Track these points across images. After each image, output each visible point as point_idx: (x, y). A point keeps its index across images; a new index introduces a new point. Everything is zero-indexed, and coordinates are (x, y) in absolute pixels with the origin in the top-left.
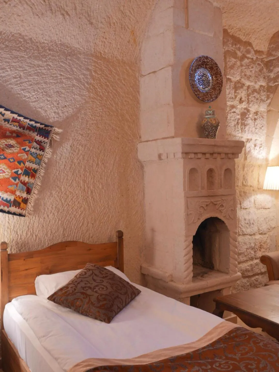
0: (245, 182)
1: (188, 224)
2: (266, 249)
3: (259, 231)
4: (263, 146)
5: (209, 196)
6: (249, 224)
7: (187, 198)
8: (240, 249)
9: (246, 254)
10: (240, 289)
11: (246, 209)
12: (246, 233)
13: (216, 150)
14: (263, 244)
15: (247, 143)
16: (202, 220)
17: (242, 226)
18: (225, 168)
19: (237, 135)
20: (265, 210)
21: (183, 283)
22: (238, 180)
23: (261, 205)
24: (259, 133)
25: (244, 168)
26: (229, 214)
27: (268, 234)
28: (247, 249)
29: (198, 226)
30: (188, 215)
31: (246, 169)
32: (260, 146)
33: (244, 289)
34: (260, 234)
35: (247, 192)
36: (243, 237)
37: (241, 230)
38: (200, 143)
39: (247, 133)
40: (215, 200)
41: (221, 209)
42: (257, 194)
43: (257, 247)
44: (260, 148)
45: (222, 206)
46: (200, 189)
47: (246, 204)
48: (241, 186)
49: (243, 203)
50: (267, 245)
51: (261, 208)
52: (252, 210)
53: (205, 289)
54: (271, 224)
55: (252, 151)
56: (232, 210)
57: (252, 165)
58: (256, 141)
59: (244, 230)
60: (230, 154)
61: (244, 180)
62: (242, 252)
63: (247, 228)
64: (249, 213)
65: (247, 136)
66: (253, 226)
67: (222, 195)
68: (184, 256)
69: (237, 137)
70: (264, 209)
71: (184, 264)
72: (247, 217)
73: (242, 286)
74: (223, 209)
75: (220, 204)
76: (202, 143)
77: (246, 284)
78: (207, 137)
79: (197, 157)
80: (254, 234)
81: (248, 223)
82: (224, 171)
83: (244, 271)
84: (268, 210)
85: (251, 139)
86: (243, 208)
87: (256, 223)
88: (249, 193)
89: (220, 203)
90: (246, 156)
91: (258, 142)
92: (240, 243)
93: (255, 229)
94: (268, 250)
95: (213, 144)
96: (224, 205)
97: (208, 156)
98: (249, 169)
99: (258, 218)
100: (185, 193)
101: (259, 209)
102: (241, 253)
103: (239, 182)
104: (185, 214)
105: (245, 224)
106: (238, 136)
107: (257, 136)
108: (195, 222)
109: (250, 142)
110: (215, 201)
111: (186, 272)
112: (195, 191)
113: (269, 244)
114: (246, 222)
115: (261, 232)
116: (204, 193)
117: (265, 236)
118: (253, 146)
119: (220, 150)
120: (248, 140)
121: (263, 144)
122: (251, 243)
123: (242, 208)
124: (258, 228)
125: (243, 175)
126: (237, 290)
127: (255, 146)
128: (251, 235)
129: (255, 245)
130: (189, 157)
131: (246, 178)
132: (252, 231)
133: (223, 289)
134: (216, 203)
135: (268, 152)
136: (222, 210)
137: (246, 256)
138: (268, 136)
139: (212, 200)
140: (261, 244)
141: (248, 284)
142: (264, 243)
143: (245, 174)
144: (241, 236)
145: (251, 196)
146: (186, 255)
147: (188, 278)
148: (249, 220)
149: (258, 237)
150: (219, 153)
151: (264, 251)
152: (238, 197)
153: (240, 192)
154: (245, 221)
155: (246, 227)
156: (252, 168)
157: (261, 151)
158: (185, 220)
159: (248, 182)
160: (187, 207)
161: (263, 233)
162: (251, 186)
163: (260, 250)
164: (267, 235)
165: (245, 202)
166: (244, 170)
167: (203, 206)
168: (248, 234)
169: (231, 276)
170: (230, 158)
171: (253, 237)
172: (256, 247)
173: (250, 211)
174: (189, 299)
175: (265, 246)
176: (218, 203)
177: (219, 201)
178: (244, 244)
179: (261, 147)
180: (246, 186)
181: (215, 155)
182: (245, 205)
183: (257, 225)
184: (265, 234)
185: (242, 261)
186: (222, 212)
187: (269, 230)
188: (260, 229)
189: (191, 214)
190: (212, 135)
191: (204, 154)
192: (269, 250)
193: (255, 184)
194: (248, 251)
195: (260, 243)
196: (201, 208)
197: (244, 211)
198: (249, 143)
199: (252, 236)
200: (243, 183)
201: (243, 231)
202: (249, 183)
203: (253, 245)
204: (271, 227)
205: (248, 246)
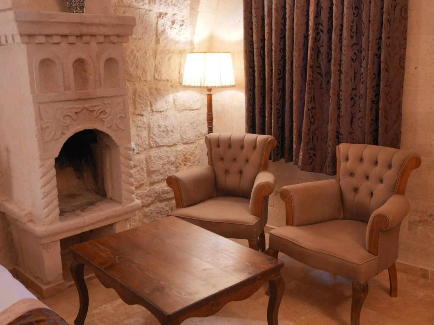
0: (158, 75)
1: (43, 143)
2: (194, 162)
3: (183, 141)
4: (185, 23)
5: (79, 99)
6: (166, 132)
7: (38, 104)
8: (152, 166)
9: (161, 172)
10: (155, 216)
11: (161, 112)
12: (162, 144)
13: (85, 30)
14: (189, 157)
15: (159, 19)
16: (70, 134)
17: (154, 135)
18: (104, 57)
19: (142, 7)
20: (193, 111)
21: (44, 225)
22: (146, 72)
23: (184, 105)
24: (179, 5)
25: (155, 54)
26: (115, 123)
27: (197, 142)
28: (163, 164)
29: (63, 143)
30: (42, 129)
31: (158, 57)
32: (181, 23)
33: (161, 216)
34: (184, 144)
35: (162, 88)
36: (157, 150)
37: (153, 141)
38: (52, 20)
39: (157, 4)
40: (90, 105)
41: (101, 116)
42: (178, 91)
43: (180, 161)
44: (180, 26)
45: (104, 112)
46: (62, 89)
47: (160, 105)
48: (152, 80)
49: (155, 104)
50: (195, 157)
51: (186, 110)
52: (170, 113)
53: (82, 227)
54: (201, 130)
55: (168, 30)
56: (121, 117)
57: (169, 51)
58: (175, 16)
59: (158, 140)
60: (113, 35)
61: (157, 73)
62: (156, 169)
63: (163, 137)
64: (166, 117)
65: (159, 9)
66: (172, 134)
67: (103, 97)
68: (41, 188)
69: (141, 10)
70: (190, 110)
71: (43, 198)
72: (162, 123)
73: (157, 213)
74: (105, 116)
75: (101, 110)
76: (56, 20)
77: (164, 209)
78: (70, 9)
79: (51, 42)
80: (175, 145)
81: (164, 131)
82: (104, 62)
83: (159, 193)
84: (197, 111)
85: (166, 14)
86: (156, 111)
87: (178, 130)
88: (164, 90)
89: (99, 109)
90: (159, 37)
91: (178, 18)
92: (153, 158)
93: (176, 137)
94: (196, 163)
95: (79, 21)
96: (106, 111)
97: (72, 39)
98: (164, 56)
99: (180, 123)
100: (34, 97)
101: (182, 111)
102: (153, 171)
103: (146, 75)
104: (36, 127)
105: (160, 133)
106: (143, 9)
107: (176, 8)
108: (55, 138)
109: (164, 18)
110: (91, 107)
111: (47, 209)
112: (53, 94)
113: (198, 156)
114: (161, 130)
115: (186, 140)
116: (70, 95)
117: (192, 145)
118: (170, 23)
119: (94, 30)
120: (161, 15)
121: (186, 21)
122: (169, 157)
123: (154, 110)
124: (181, 136)
125: (154, 65)
126: (149, 218)
127: (173, 23)
128: (169, 146)
129: (177, 158)
130: (37, 42)
131: (158, 70)
132: (172, 141)
133: (116, 223)
134: (92, 109)
135: (193, 33)
136: (104, 118)
137: (162, 174)
138: (193, 9)
139: (86, 106)
140: (186, 156)
141: (168, 208)
142: (191, 155)
143: (158, 64)
144: (154, 149)
145: (168, 94)
146: (44, 186)
147: (50, 217)
148: (166, 126)
149: (181, 147)
150: (93, 35)
151: (191, 164)
152: (147, 97)
153: (150, 89)
154: (159, 129)
155: (161, 136)
156: (168, 56)
157: (183, 31)
158: (37, 136)
159: (162, 75)
160: (40, 117)
161: (189, 142)
162: (168, 80)
163: (184, 164)
164: (195, 145)
165: (158, 103)
166: (155, 58)
167: (70, 114)
168: (164, 146)
169: (123, 207)
170: (114, 43)
171: (174, 148)
172: (177, 161)
173: (168, 114)
174: (59, 244)
175: (192, 158)
176: (96, 108)
177: (98, 106)
178: (158, 159)
179: (182, 25)
180: (160, 81)
181: (85, 39)
182: (158, 108)
183: (180, 133)
184: (192, 143)
185: (156, 181)
186: (104, 122)
187: (199, 137)
188: (184, 137)
189: (48, 127)
190: (76, 6)
191: (65, 36)
192: (199, 162)
193: (174, 76)
194: (165, 167)
195: (184, 156)
196: (67, 118)
197: (159, 115)
198: (162, 19)
199: (172, 148)
200: (154, 76)
201: (156, 142)
202: (164, 77)
203: (173, 159)
204: (201, 134)
205: (166, 161)
